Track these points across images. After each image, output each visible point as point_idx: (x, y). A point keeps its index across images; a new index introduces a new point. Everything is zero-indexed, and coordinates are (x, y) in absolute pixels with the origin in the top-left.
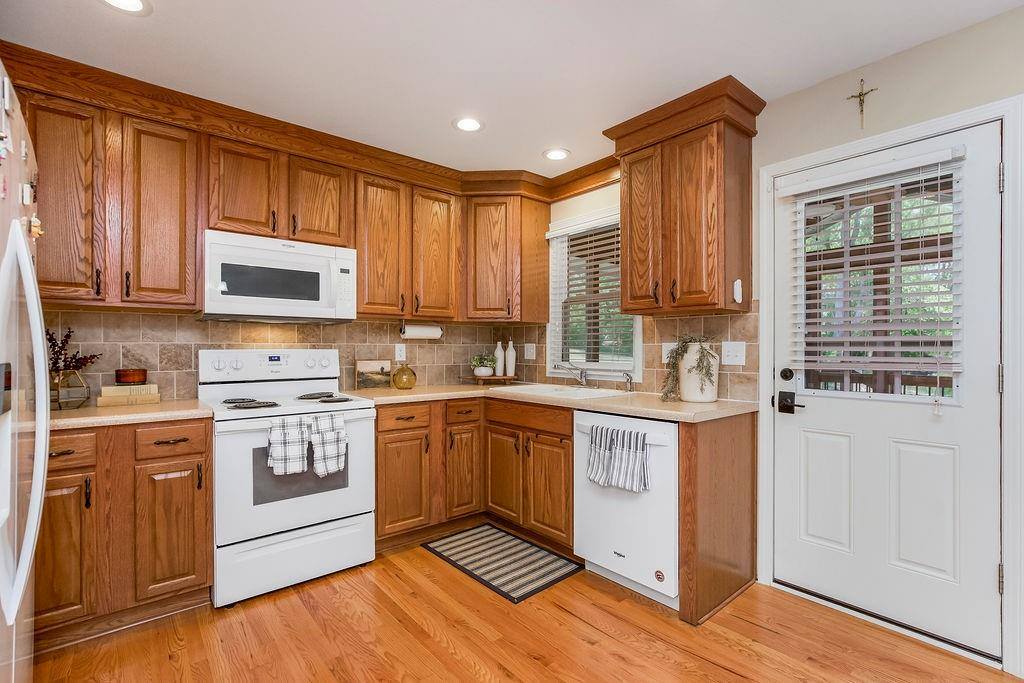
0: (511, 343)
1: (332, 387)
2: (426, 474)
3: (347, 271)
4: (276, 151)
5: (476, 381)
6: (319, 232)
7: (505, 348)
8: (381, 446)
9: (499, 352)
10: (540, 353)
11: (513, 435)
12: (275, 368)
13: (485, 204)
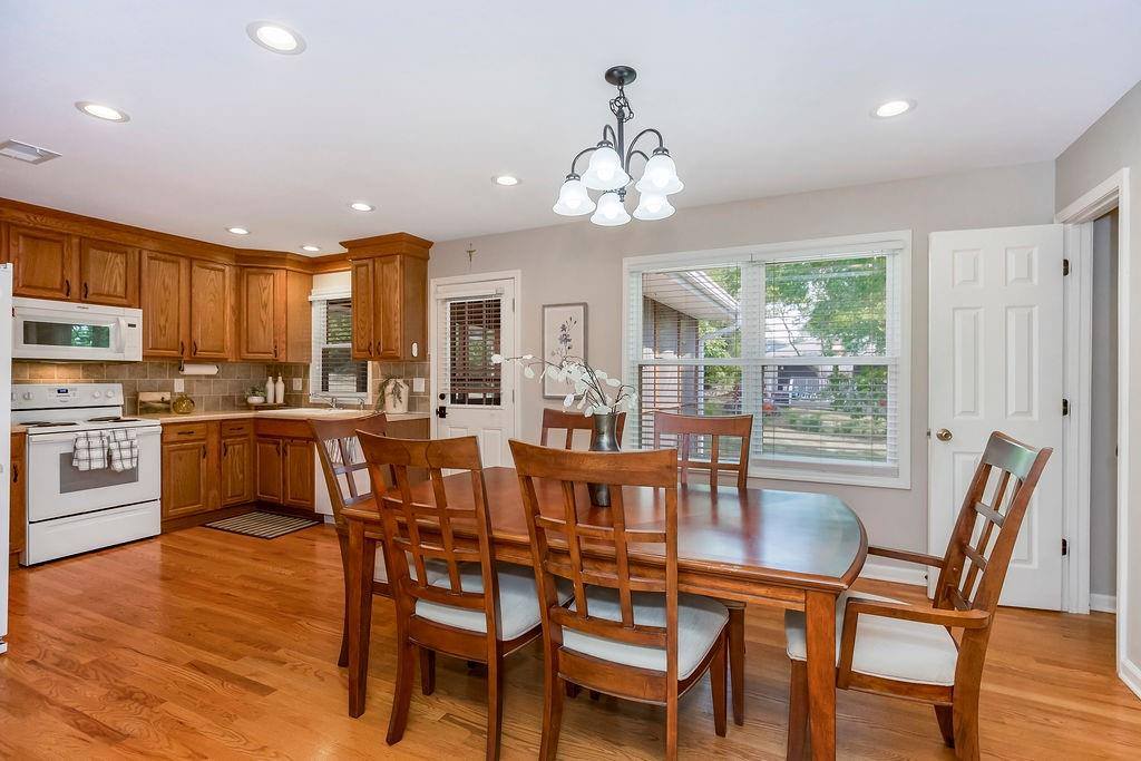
0: (280, 378)
1: (118, 412)
2: (203, 475)
3: (134, 326)
4: (68, 234)
5: (249, 407)
6: (108, 295)
7: (275, 382)
8: (166, 453)
9: (270, 385)
10: (305, 385)
11: (275, 443)
12: (63, 399)
13: (255, 274)
